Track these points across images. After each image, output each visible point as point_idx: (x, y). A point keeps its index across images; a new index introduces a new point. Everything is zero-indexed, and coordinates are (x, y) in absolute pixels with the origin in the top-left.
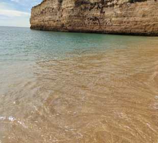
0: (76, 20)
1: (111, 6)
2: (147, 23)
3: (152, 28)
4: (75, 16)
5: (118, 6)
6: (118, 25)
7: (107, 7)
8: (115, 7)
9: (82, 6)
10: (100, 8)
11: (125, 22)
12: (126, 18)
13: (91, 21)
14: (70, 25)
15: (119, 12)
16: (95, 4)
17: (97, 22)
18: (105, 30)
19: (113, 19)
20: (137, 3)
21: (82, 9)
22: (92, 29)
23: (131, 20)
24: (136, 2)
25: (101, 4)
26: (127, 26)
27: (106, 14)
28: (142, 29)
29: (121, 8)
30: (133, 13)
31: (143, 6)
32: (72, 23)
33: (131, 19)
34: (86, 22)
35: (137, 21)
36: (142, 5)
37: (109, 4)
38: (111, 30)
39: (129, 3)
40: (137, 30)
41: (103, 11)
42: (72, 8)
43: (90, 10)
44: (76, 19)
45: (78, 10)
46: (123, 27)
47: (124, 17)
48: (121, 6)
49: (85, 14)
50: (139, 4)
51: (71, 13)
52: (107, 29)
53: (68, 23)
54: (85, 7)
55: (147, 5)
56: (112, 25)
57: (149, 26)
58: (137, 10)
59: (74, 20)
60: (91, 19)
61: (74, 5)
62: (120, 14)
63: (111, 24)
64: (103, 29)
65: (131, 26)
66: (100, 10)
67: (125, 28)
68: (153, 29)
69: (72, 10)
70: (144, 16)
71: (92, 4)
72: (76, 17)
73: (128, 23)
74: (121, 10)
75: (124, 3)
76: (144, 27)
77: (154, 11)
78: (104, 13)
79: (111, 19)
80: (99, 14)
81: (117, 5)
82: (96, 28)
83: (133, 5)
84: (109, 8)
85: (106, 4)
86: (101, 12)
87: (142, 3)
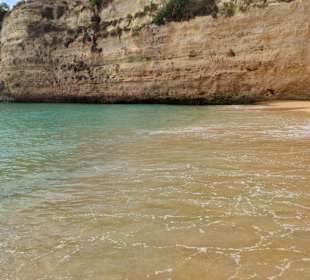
0: (32, 72)
1: (113, 34)
2: (202, 73)
3: (215, 84)
4: (29, 60)
5: (130, 33)
6: (136, 79)
7: (105, 36)
8: (124, 35)
9: (47, 36)
10: (90, 40)
11: (151, 72)
12: (152, 63)
13: (71, 72)
14: (18, 85)
15: (134, 48)
16: (80, 30)
17: (85, 73)
18: (106, 93)
19: (123, 66)
20: (173, 23)
21: (46, 44)
22: (73, 93)
23: (165, 67)
24: (169, 21)
25: (92, 32)
26: (158, 83)
27: (105, 53)
28: (192, 87)
29: (137, 38)
30: (166, 49)
31: (188, 32)
32: (23, 79)
33: (164, 65)
34: (59, 74)
35: (178, 70)
36: (185, 28)
37: (110, 29)
38: (120, 93)
39: (154, 25)
40: (182, 92)
41: (98, 47)
42: (20, 41)
43: (67, 45)
44: (32, 68)
45: (37, 46)
46: (149, 85)
47: (148, 59)
48: (137, 32)
49: (56, 55)
50: (178, 26)
51: (17, 55)
52: (112, 91)
53: (11, 80)
54: (55, 39)
55: (197, 27)
56: (121, 81)
57: (209, 80)
58: (175, 41)
59: (28, 71)
60: (70, 68)
61: (25, 33)
62: (136, 52)
63: (118, 78)
64: (102, 90)
65: (165, 82)
66: (91, 44)
67: (154, 88)
68: (218, 86)
69: (20, 45)
70: (192, 56)
71: (71, 32)
72: (33, 64)
73: (159, 75)
74: (138, 43)
75: (144, 25)
76: (196, 84)
77: (215, 42)
78: (101, 50)
79: (118, 66)
80: (88, 54)
81: (126, 30)
82: (84, 90)
83: (164, 29)
84: (110, 38)
85: (104, 29)
86: (94, 49)
87: (185, 23)
